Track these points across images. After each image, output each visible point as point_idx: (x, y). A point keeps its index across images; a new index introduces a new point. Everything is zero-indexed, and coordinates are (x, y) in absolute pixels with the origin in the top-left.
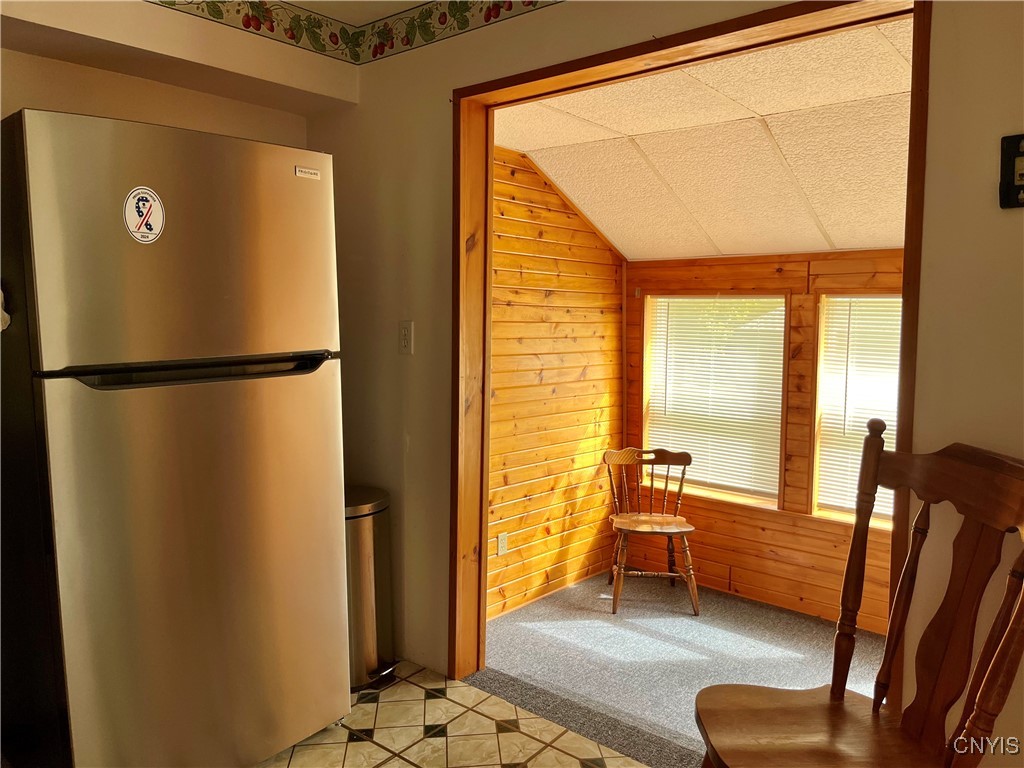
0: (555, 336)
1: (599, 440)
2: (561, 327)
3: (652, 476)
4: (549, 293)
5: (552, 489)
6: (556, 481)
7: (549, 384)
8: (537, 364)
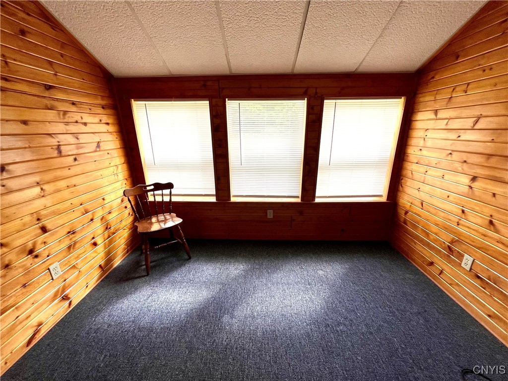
0: (65, 120)
1: (119, 184)
2: (69, 115)
3: (154, 195)
4: (49, 88)
5: (92, 220)
6: (93, 214)
7: (69, 155)
8: (53, 141)
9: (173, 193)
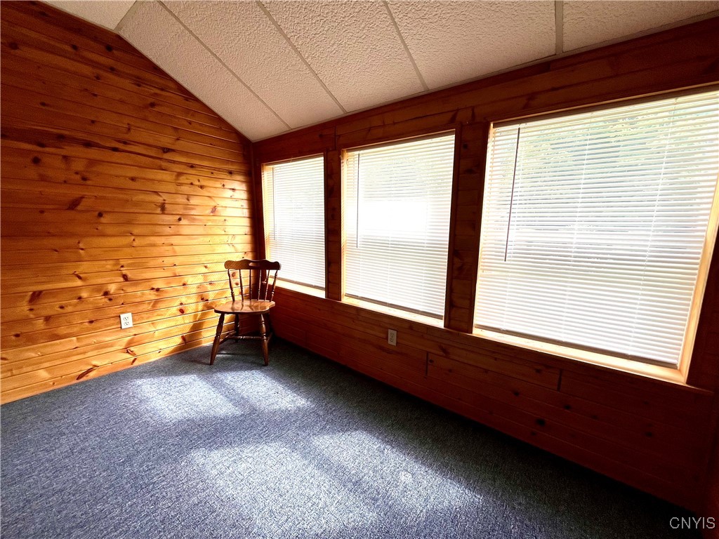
0: (178, 181)
2: (184, 176)
7: (173, 214)
8: (159, 199)
9: (278, 276)
